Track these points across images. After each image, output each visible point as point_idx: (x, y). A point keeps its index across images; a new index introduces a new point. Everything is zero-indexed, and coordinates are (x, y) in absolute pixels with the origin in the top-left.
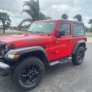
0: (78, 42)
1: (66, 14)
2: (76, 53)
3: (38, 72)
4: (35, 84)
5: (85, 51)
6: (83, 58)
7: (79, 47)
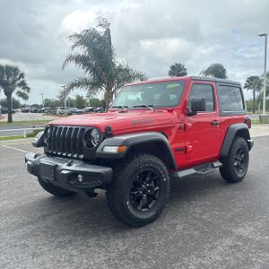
0: (232, 126)
1: (182, 64)
2: (230, 152)
3: (157, 188)
4: (154, 213)
5: (250, 149)
6: (246, 166)
7: (235, 140)
